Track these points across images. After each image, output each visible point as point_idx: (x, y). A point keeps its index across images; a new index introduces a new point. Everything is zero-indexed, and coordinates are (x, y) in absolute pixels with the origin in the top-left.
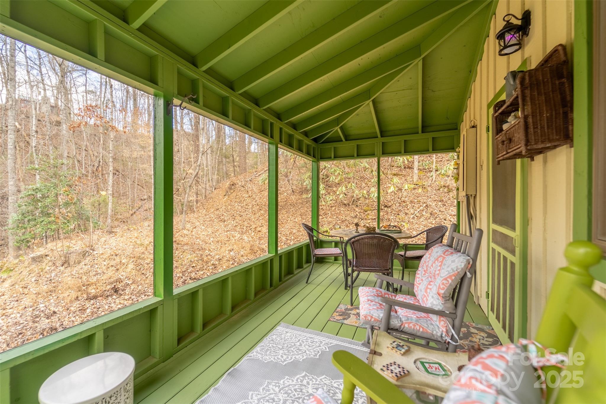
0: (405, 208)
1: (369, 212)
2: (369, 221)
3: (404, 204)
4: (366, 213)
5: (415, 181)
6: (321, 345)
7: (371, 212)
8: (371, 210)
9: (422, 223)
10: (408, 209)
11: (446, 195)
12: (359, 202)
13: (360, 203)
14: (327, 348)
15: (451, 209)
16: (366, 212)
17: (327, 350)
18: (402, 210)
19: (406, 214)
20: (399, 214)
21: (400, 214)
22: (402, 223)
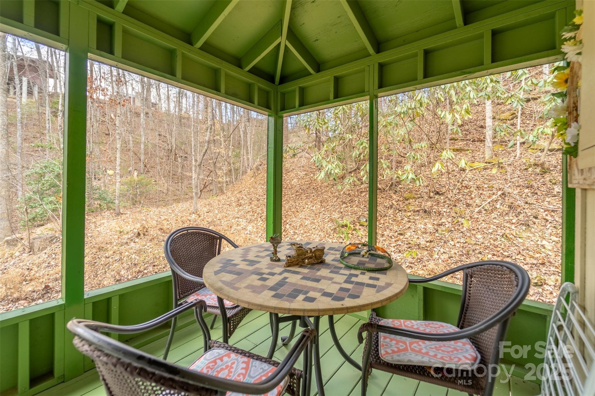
0: (467, 197)
1: (411, 200)
2: (409, 214)
3: (465, 191)
4: (407, 202)
5: (487, 158)
7: (414, 200)
8: (414, 198)
9: (495, 221)
10: (472, 199)
11: (539, 177)
12: (400, 186)
13: (401, 188)
15: (547, 199)
16: (407, 200)
18: (462, 199)
19: (468, 205)
20: (455, 206)
21: (458, 205)
22: (460, 219)
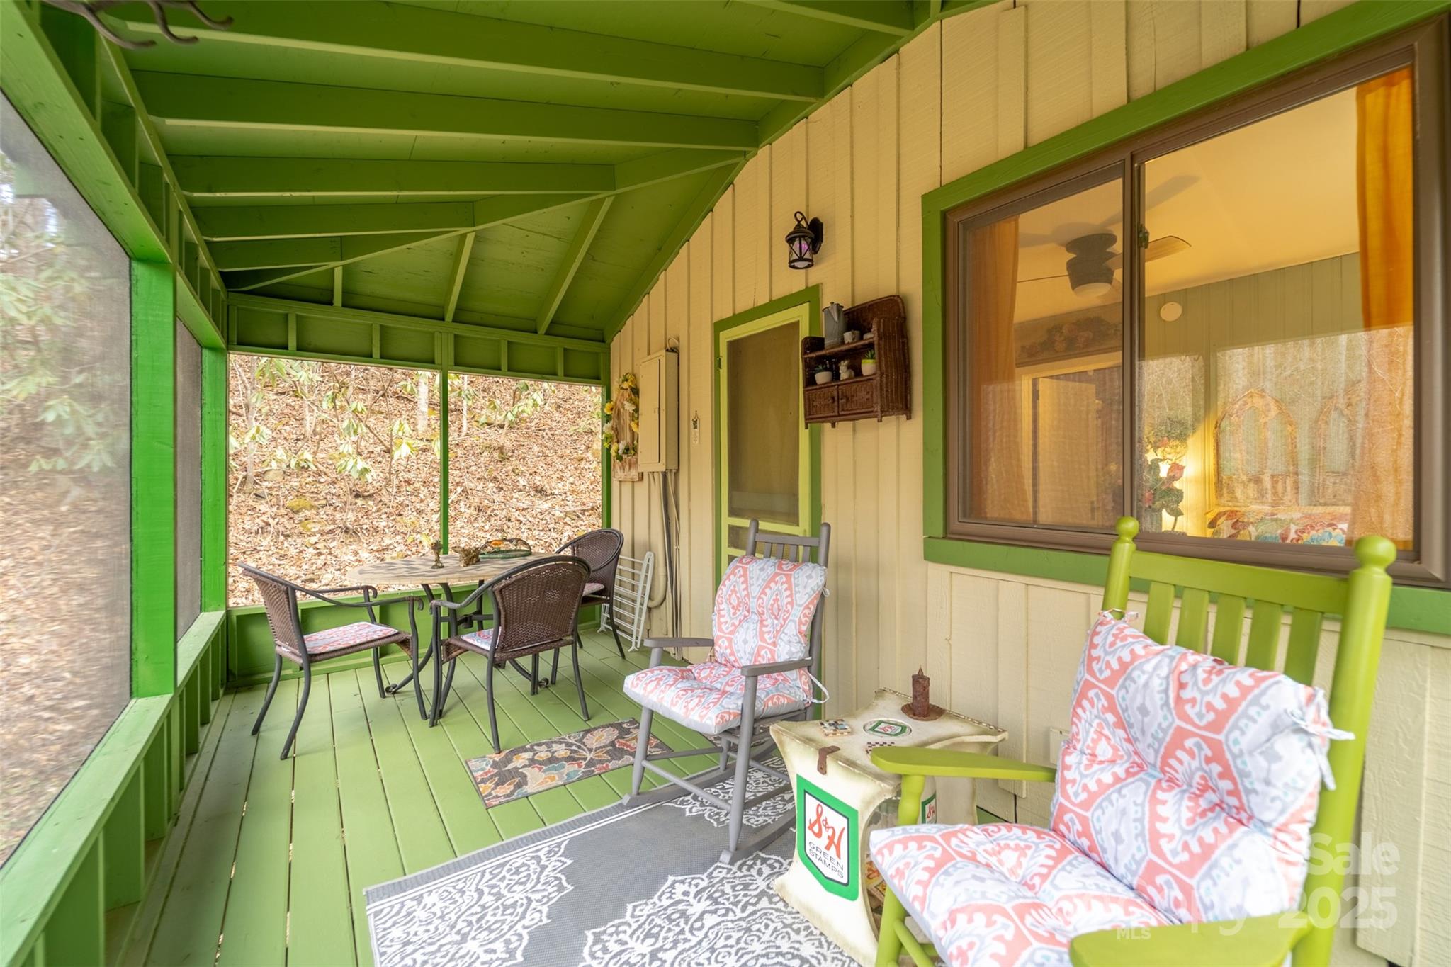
0: (414, 499)
1: (307, 513)
2: (313, 540)
3: (408, 489)
4: (300, 516)
5: (420, 432)
6: (543, 863)
7: (313, 511)
8: (312, 507)
9: (463, 531)
10: (422, 501)
11: (499, 466)
12: (266, 484)
13: (270, 488)
14: (563, 859)
15: (515, 495)
16: (297, 512)
17: (569, 862)
18: (407, 502)
19: (420, 512)
20: (401, 515)
21: (405, 513)
22: (415, 536)
